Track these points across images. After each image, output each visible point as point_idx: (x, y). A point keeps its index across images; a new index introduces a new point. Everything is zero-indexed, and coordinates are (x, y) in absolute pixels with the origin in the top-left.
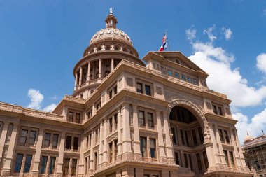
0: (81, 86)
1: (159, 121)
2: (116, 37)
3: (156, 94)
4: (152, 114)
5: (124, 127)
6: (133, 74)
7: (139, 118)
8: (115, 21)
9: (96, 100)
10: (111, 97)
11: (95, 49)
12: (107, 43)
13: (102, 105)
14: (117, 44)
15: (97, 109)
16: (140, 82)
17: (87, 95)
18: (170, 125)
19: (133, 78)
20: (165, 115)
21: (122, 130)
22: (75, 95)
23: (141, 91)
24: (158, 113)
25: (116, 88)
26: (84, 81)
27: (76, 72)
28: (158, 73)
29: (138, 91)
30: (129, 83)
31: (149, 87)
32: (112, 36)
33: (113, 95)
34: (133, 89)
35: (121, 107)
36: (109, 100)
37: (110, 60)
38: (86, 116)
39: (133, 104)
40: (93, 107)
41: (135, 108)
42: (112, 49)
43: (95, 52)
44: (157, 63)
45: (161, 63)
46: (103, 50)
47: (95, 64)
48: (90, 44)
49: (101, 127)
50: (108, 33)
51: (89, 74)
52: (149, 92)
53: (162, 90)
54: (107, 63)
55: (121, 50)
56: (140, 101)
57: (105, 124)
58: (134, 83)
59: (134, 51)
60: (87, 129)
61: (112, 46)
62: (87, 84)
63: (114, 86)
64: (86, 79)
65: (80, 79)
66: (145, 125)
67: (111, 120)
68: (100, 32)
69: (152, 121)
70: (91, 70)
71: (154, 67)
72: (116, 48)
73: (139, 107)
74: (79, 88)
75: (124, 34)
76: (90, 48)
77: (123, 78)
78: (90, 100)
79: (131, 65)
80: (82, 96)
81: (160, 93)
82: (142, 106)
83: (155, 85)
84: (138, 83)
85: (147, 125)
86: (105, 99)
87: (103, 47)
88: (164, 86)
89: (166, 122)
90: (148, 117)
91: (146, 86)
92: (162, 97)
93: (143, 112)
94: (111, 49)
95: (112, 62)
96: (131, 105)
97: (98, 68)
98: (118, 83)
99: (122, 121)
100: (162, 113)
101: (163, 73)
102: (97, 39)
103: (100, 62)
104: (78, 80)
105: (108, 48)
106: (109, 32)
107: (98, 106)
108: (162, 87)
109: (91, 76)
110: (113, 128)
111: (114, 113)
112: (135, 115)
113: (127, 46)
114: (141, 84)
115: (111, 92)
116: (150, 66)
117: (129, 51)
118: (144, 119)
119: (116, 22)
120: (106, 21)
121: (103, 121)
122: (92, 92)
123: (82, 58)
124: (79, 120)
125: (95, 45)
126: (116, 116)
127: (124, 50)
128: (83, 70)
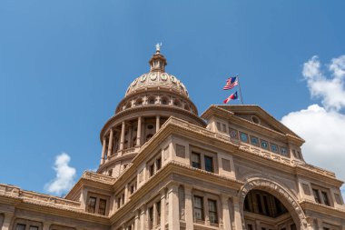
0: (109, 158)
1: (226, 213)
2: (164, 85)
3: (221, 170)
4: (215, 202)
5: (170, 222)
6: (186, 139)
7: (194, 208)
8: (163, 62)
9: (129, 179)
10: (152, 173)
11: (133, 102)
12: (151, 93)
13: (139, 186)
14: (165, 95)
15: (132, 192)
16: (197, 151)
17: (118, 171)
18: (245, 219)
19: (186, 145)
20: (236, 204)
21: (167, 226)
22: (100, 171)
23: (198, 165)
24: (225, 200)
25: (159, 161)
26: (115, 149)
27: (104, 136)
28: (225, 137)
29: (194, 164)
30: (180, 151)
31: (211, 158)
32: (158, 83)
33: (156, 172)
34: (186, 162)
35: (166, 190)
36: (149, 179)
37: (154, 118)
38: (115, 204)
39: (185, 185)
40: (126, 190)
41: (188, 191)
42: (158, 102)
43: (133, 106)
44: (222, 122)
45: (230, 123)
46: (145, 103)
47: (132, 125)
48: (126, 94)
49: (136, 221)
50: (152, 79)
51: (122, 140)
52: (210, 167)
53: (232, 163)
54: (149, 123)
55: (171, 104)
56: (196, 181)
57: (142, 217)
58: (187, 152)
59: (190, 105)
60: (115, 224)
61: (158, 98)
62: (119, 155)
63: (157, 157)
64: (118, 147)
65: (110, 147)
66: (203, 219)
67: (151, 209)
68: (141, 79)
69: (216, 213)
70: (126, 134)
71: (219, 129)
72: (165, 101)
73: (194, 190)
74: (107, 161)
75: (175, 80)
76: (125, 102)
77: (171, 145)
78: (121, 179)
79: (183, 125)
80: (111, 172)
81: (227, 168)
82: (199, 188)
83: (221, 156)
84: (193, 153)
85: (207, 219)
86: (143, 178)
87: (145, 99)
88: (235, 157)
89: (237, 215)
90: (208, 206)
91: (205, 156)
92: (231, 175)
93: (202, 198)
94: (156, 102)
95: (158, 120)
96: (182, 187)
97: (136, 130)
98: (163, 152)
99: (167, 213)
100: (230, 200)
101: (233, 137)
102: (137, 88)
103: (139, 121)
104: (107, 148)
105: (152, 100)
106: (154, 77)
107: (132, 187)
108: (231, 159)
109: (126, 142)
110: (154, 223)
111: (157, 200)
112: (188, 203)
113: (179, 98)
114: (199, 155)
115: (152, 167)
116: (212, 127)
117: (183, 105)
118: (202, 210)
119: (165, 64)
120: (151, 63)
121: (139, 211)
122: (125, 166)
123: (114, 115)
124: (103, 210)
125: (133, 96)
126: (159, 204)
127: (175, 103)
128: (114, 134)
